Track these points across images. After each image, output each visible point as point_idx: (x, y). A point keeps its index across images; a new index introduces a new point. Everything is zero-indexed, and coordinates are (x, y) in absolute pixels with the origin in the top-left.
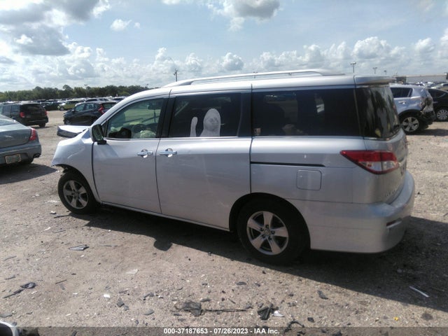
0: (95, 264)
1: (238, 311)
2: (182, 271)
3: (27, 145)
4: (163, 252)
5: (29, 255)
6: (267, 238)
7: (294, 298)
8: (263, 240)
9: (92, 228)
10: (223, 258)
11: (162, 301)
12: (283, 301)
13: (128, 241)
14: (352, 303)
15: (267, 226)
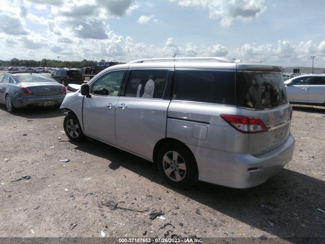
0: (69, 171)
1: (138, 211)
2: (117, 183)
3: (58, 95)
4: (112, 170)
5: (35, 161)
6: (174, 169)
7: (178, 210)
8: (171, 170)
9: (77, 150)
10: (147, 179)
11: (96, 198)
12: (170, 211)
13: (94, 161)
14: (215, 219)
15: (174, 161)
